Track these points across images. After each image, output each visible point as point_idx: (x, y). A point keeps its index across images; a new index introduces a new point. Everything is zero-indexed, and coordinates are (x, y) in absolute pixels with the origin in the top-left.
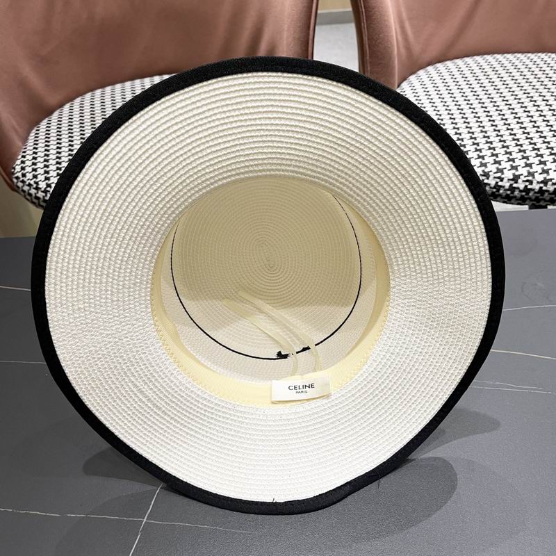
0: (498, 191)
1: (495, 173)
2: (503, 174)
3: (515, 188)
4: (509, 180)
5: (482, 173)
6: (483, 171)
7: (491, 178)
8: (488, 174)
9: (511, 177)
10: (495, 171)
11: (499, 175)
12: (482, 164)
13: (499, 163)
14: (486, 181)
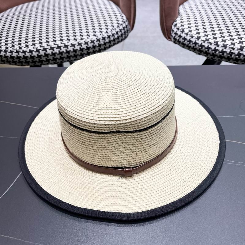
0: (231, 56)
1: (230, 45)
2: (234, 45)
3: (241, 54)
4: (238, 49)
5: (222, 45)
6: (223, 44)
7: (227, 48)
8: (226, 46)
9: (239, 48)
10: (230, 44)
11: (232, 46)
12: (223, 41)
13: (233, 40)
14: (224, 50)
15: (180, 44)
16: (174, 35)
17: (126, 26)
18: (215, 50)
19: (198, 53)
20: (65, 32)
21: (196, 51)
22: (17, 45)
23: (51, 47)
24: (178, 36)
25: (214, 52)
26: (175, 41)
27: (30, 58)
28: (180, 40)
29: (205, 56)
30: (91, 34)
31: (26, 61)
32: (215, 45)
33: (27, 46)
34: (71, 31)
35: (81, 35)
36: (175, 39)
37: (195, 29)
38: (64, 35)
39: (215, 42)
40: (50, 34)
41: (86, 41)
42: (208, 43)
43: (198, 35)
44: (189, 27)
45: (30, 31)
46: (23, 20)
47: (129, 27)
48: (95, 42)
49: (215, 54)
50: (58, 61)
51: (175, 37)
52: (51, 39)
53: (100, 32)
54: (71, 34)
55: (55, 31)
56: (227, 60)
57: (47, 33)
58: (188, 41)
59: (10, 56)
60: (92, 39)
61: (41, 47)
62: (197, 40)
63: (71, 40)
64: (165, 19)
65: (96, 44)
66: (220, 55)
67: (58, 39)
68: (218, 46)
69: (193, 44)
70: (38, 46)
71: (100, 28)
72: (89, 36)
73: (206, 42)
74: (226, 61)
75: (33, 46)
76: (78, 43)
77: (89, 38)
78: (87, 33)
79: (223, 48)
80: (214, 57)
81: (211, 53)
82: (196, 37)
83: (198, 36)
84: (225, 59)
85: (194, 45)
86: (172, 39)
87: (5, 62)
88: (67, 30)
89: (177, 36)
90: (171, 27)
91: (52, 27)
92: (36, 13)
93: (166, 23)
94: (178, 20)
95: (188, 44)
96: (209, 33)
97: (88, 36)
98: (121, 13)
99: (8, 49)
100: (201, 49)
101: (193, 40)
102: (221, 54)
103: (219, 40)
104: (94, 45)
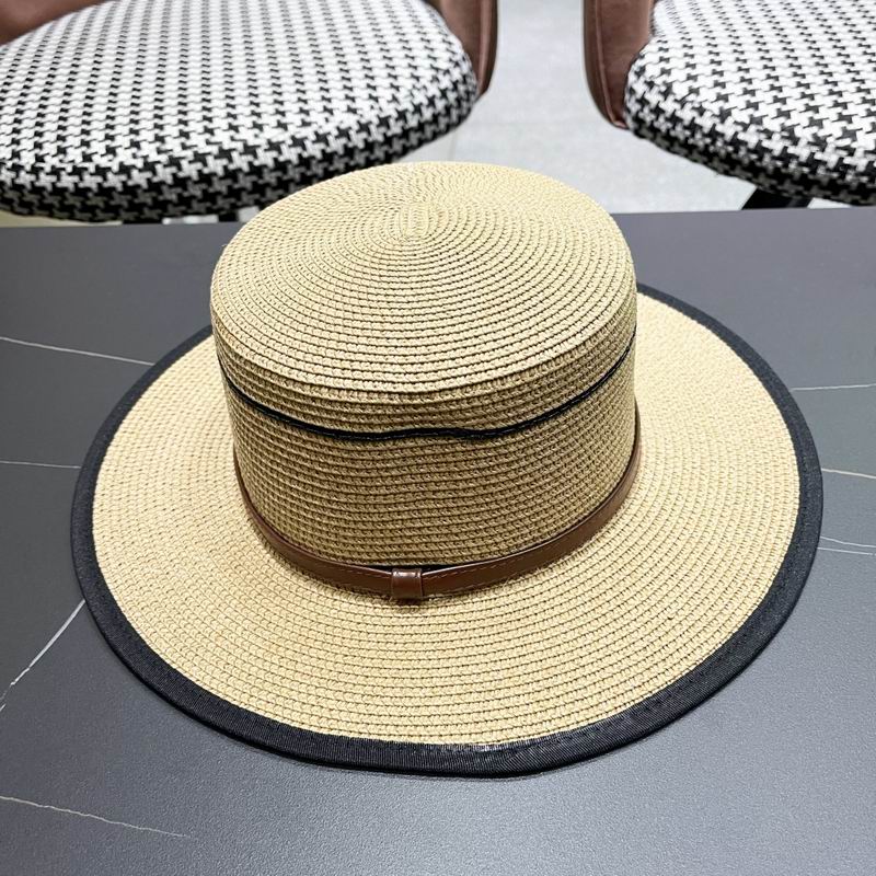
0: (843, 176)
1: (838, 139)
2: (854, 140)
4: (867, 152)
5: (811, 140)
6: (815, 136)
7: (829, 149)
8: (825, 141)
9: (872, 147)
10: (840, 134)
11: (846, 142)
12: (812, 123)
13: (849, 119)
14: (818, 156)
15: (659, 140)
16: (634, 107)
17: (464, 77)
18: (785, 157)
19: (721, 170)
20: (247, 101)
21: (716, 163)
22: (76, 148)
23: (196, 154)
24: (652, 111)
25: (779, 163)
26: (640, 127)
27: (120, 193)
28: (656, 124)
29: (749, 180)
30: (339, 105)
31: (106, 203)
32: (783, 137)
33: (111, 151)
34: (266, 97)
35: (302, 111)
36: (638, 120)
37: (711, 84)
38: (243, 109)
39: (783, 129)
40: (190, 106)
41: (321, 132)
42: (758, 131)
43: (721, 103)
44: (689, 77)
45: (120, 96)
46: (97, 59)
47: (472, 81)
48: (352, 133)
49: (783, 171)
50: (220, 202)
51: (641, 115)
52: (196, 126)
53: (371, 97)
54: (267, 108)
55: (208, 97)
56: (828, 193)
57: (180, 103)
58: (685, 128)
59: (49, 188)
60: (342, 122)
61: (159, 152)
62: (717, 120)
63: (266, 128)
64: (603, 50)
65: (358, 140)
66: (804, 176)
67: (220, 123)
68: (795, 141)
69: (705, 135)
70: (149, 150)
71: (369, 86)
72: (331, 112)
73: (753, 128)
74: (826, 197)
75: (134, 150)
76: (293, 138)
77: (331, 118)
78: (325, 103)
79: (815, 149)
80: (781, 182)
81: (771, 168)
82: (717, 112)
83: (721, 109)
84: (822, 188)
85: (708, 140)
86: (630, 122)
87: (34, 209)
88: (251, 94)
89: (646, 110)
90: (626, 79)
91: (199, 84)
92: (143, 37)
93: (605, 61)
94: (651, 53)
95: (687, 139)
96: (764, 96)
97: (327, 115)
98: (446, 30)
99: (43, 161)
100: (734, 156)
101: (706, 122)
102: (806, 170)
103: (800, 119)
104: (350, 145)
